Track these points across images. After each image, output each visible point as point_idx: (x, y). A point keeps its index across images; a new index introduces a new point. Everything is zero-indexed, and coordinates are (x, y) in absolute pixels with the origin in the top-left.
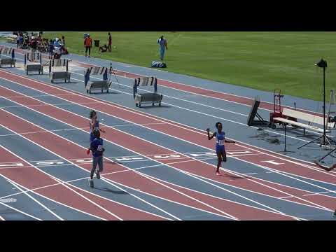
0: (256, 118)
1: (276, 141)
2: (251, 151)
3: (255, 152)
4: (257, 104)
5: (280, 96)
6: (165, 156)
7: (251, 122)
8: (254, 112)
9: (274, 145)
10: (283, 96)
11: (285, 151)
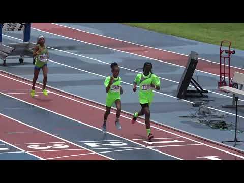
0: (191, 87)
1: (222, 125)
2: (181, 139)
3: (188, 142)
4: (193, 64)
5: (229, 52)
6: (45, 146)
7: (183, 93)
8: (188, 77)
9: (218, 130)
10: (234, 53)
11: (236, 140)
